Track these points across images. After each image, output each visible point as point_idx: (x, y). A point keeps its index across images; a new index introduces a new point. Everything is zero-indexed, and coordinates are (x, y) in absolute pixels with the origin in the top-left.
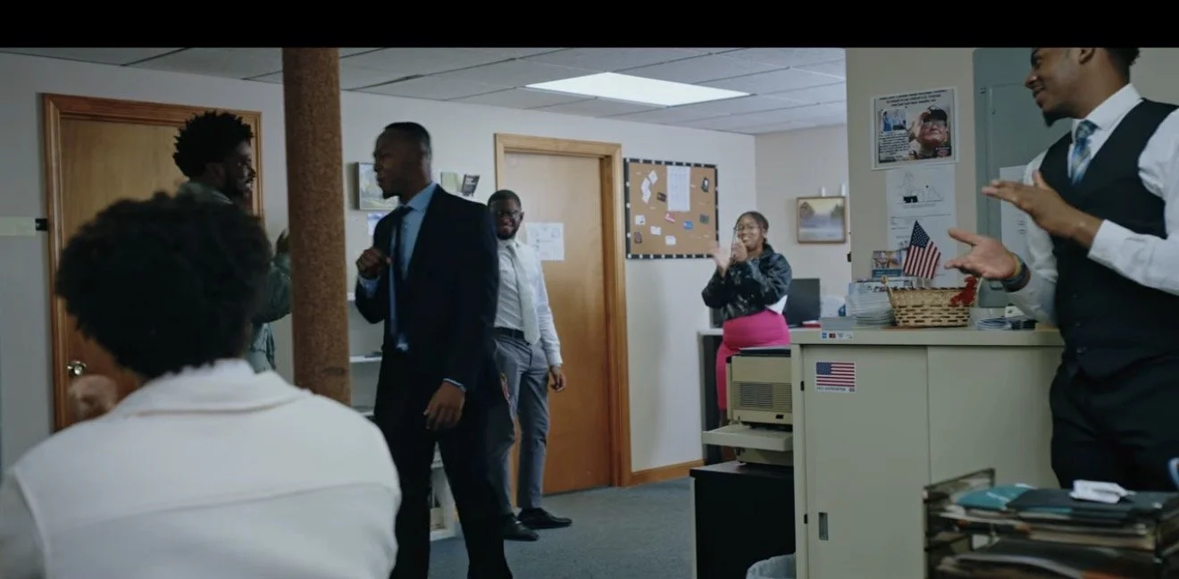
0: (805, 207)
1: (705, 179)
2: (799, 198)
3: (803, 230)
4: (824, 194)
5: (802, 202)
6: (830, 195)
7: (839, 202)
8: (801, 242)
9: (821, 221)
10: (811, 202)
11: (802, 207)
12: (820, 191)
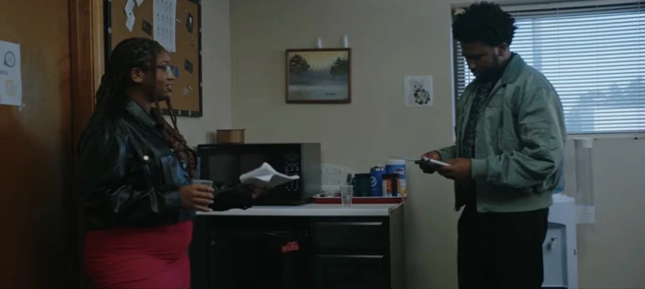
0: (298, 60)
1: (190, 15)
2: (288, 51)
3: (293, 88)
4: (320, 46)
5: (292, 55)
6: (326, 47)
7: (342, 55)
8: (289, 102)
9: (318, 77)
10: (303, 55)
11: (292, 60)
12: (316, 42)
